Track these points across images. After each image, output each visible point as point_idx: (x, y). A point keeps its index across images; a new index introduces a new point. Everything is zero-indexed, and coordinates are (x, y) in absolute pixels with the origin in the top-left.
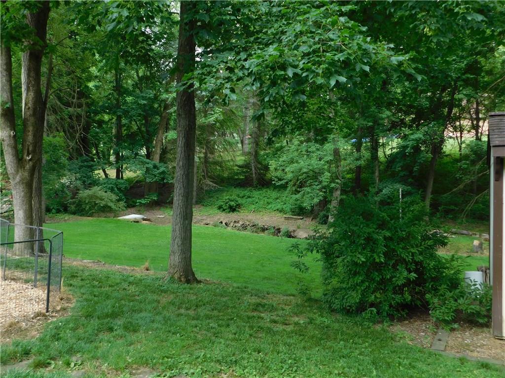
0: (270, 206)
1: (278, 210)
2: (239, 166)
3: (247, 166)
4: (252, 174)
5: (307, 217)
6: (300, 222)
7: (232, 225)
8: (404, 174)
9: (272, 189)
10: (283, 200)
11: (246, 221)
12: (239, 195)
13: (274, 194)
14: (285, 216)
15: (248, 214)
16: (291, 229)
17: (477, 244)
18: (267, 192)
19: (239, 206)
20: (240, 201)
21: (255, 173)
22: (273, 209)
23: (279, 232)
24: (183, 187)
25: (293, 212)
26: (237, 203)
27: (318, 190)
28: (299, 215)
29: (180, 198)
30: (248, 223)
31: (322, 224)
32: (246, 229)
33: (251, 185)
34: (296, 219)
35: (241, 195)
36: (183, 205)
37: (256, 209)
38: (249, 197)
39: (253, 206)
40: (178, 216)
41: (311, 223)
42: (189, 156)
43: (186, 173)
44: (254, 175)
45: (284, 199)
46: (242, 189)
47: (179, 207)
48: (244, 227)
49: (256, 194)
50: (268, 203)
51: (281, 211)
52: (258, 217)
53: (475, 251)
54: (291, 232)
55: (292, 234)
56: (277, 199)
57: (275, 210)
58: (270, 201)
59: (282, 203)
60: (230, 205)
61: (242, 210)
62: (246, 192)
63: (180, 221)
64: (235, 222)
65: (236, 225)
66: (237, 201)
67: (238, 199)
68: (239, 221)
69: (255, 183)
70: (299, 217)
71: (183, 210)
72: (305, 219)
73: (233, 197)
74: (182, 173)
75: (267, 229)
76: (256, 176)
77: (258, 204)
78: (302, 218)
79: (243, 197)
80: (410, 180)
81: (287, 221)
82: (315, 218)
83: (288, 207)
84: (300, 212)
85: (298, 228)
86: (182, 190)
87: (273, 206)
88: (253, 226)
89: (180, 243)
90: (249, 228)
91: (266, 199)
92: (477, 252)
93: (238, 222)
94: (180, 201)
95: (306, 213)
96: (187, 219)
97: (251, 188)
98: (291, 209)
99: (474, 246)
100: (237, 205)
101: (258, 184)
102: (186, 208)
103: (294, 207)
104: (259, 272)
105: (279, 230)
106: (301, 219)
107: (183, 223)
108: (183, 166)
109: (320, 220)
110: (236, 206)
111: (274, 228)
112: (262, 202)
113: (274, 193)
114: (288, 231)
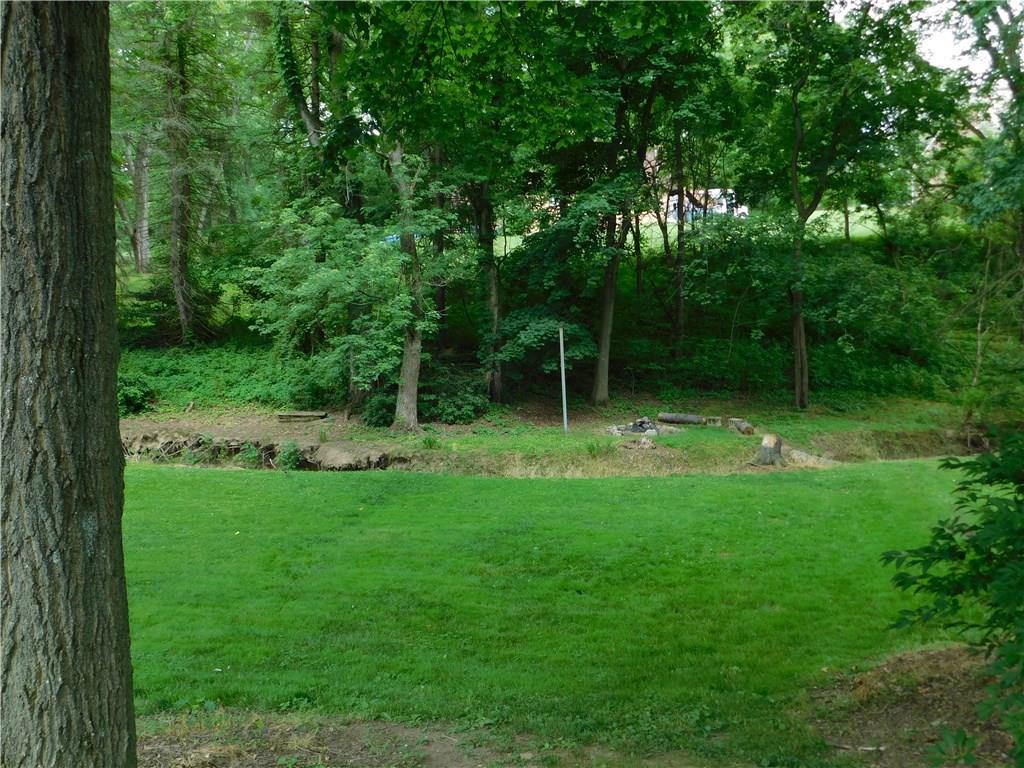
0: (234, 392)
1: (257, 399)
2: (141, 296)
3: (161, 294)
4: (176, 313)
5: (335, 411)
6: (321, 425)
7: (138, 448)
8: (561, 296)
9: (234, 348)
10: (268, 373)
11: (176, 435)
12: (146, 368)
13: (241, 361)
14: (278, 412)
15: (177, 416)
16: (304, 444)
17: (772, 445)
18: (221, 356)
19: (151, 396)
20: (153, 383)
21: (186, 309)
22: (243, 398)
23: (273, 455)
24: (45, 272)
25: (297, 400)
26: (146, 390)
27: (384, 339)
28: (313, 407)
29: (26, 355)
30: (183, 439)
31: (377, 424)
32: (179, 454)
33: (177, 342)
34: (309, 419)
35: (152, 369)
36: (50, 412)
37: (198, 402)
38: (175, 372)
39: (191, 395)
40: (21, 490)
41: (350, 426)
42: (73, 49)
43: (58, 169)
44: (182, 317)
45: (269, 370)
46: (151, 352)
47: (23, 426)
48: (173, 451)
49: (192, 362)
50: (230, 385)
51: (266, 401)
52: (208, 420)
53: (768, 460)
54: (304, 452)
55: (307, 456)
56: (251, 371)
57: (250, 401)
58: (232, 377)
59: (267, 382)
60: (126, 396)
61: (160, 406)
62: (165, 360)
63: (38, 527)
64: (146, 438)
65: (149, 446)
66: (145, 385)
67: (147, 378)
68: (156, 435)
69: (187, 334)
70: (315, 413)
71: (54, 439)
72: (331, 417)
73: (131, 373)
74: (30, 169)
75: (237, 450)
76: (187, 317)
77: (201, 387)
78: (323, 414)
79: (158, 373)
80: (573, 309)
81: (287, 425)
82: (356, 413)
83: (282, 391)
84: (318, 399)
85: (323, 439)
86: (38, 301)
87: (243, 389)
88: (198, 445)
89: (49, 685)
90: (186, 451)
91: (222, 375)
92: (773, 463)
93: (155, 438)
94: (27, 380)
95: (328, 401)
96: (87, 503)
97: (176, 348)
98: (293, 396)
99: (766, 449)
100: (147, 394)
101: (194, 338)
102: (79, 425)
103: (297, 388)
104: (291, 604)
105: (270, 451)
106: (322, 417)
107: (64, 537)
108: (28, 120)
109: (371, 415)
110: (142, 398)
111: (257, 445)
112: (213, 383)
113: (239, 357)
114: (296, 451)
